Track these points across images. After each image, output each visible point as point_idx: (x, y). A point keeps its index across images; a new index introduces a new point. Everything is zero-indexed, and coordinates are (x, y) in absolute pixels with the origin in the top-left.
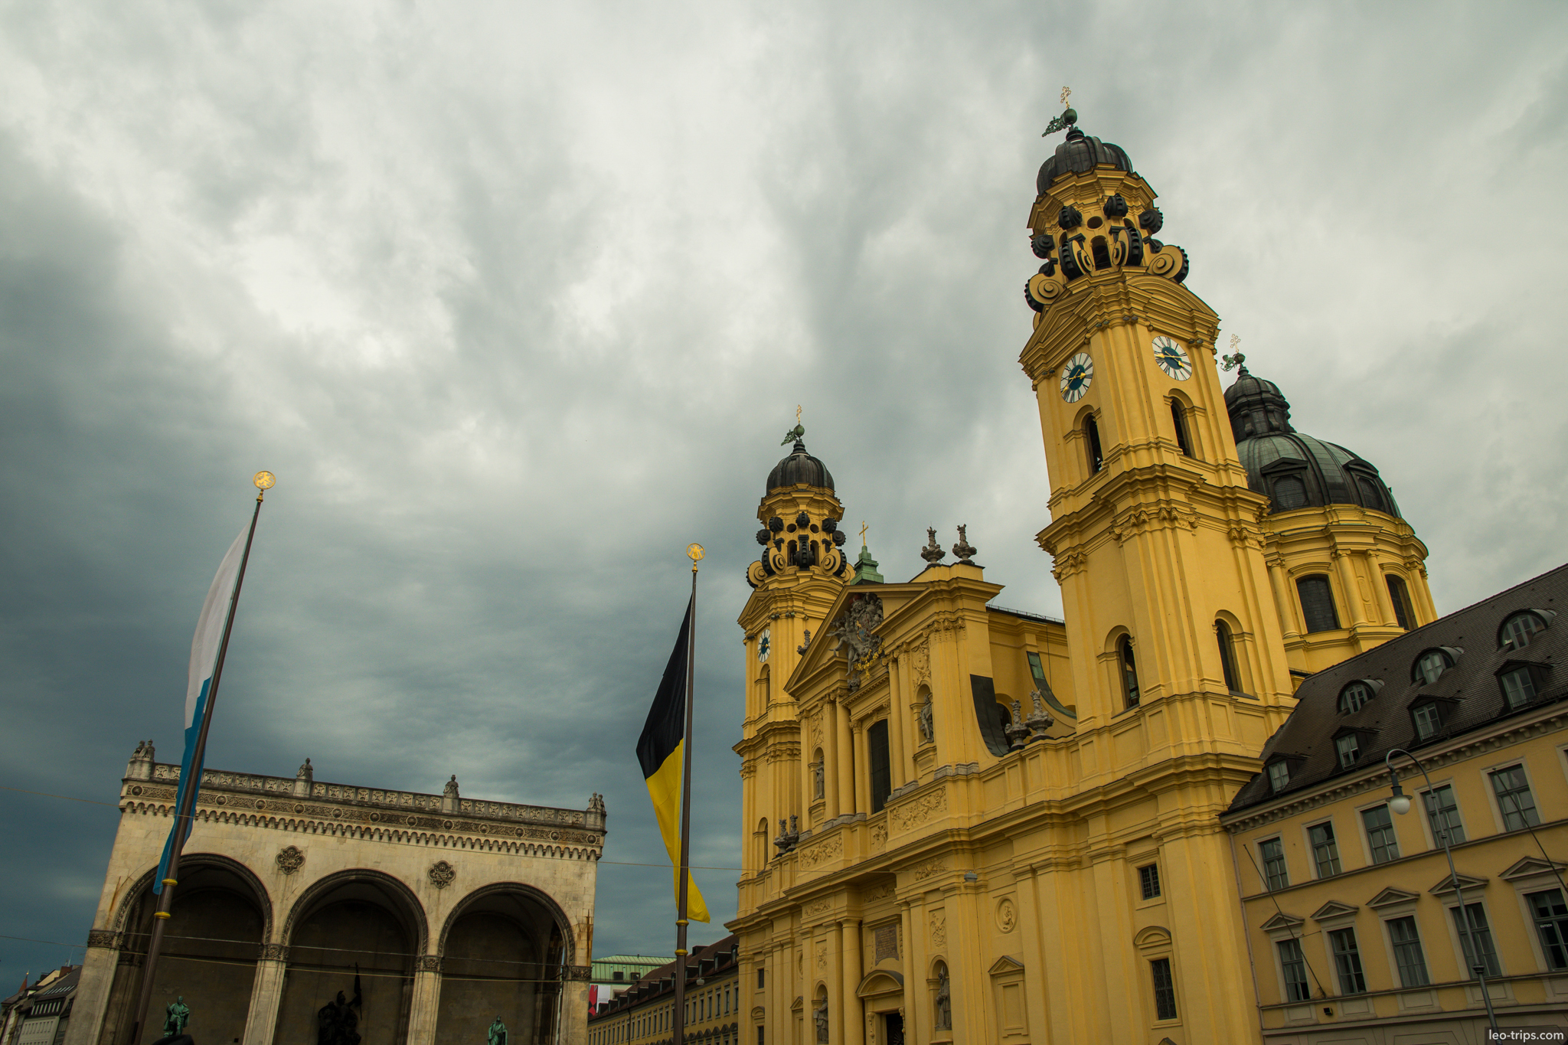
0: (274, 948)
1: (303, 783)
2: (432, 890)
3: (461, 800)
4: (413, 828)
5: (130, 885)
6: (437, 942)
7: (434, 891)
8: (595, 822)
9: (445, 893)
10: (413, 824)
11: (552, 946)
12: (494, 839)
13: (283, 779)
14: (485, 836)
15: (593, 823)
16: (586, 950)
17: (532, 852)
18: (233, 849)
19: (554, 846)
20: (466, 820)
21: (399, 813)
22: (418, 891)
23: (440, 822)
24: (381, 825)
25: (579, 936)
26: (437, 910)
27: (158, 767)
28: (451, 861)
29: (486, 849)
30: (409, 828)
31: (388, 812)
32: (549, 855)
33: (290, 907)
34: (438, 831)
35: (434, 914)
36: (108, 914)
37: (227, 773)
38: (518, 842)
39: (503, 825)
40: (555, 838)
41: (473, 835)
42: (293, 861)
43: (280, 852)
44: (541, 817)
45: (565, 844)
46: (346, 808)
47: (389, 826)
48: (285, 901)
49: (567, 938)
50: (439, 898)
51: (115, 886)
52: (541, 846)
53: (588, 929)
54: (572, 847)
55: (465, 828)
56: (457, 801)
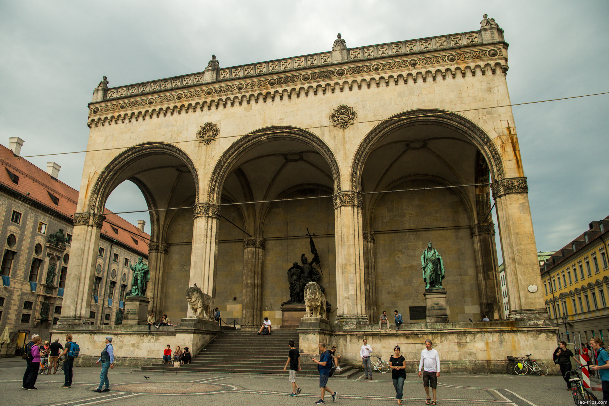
0: (202, 206)
1: (210, 72)
2: (336, 132)
3: (348, 50)
4: (308, 83)
5: (96, 177)
6: (349, 178)
7: (339, 132)
8: (493, 37)
9: (349, 132)
10: (307, 79)
11: (478, 192)
12: (388, 75)
13: (195, 74)
14: (379, 74)
15: (490, 38)
16: (515, 161)
17: (431, 79)
18: (164, 135)
19: (453, 68)
20: (357, 65)
21: (293, 73)
22: (323, 135)
23: (332, 72)
24: (279, 87)
25: (503, 148)
26: (344, 148)
27: (109, 92)
28: (349, 103)
29: (383, 85)
30: (305, 83)
31: (283, 75)
32: (449, 77)
33: (212, 170)
34: (331, 80)
35: (342, 153)
36: (84, 201)
37: (155, 82)
38: (414, 72)
39: (395, 60)
40: (452, 60)
41: (366, 75)
42: (211, 134)
43: (199, 129)
44: (433, 46)
45: (464, 63)
46: (247, 81)
47: (286, 86)
48: (207, 167)
49: (489, 154)
50: (344, 138)
51: (88, 180)
52: (438, 71)
53: (512, 139)
54: (472, 65)
55: (357, 71)
56: (345, 51)
